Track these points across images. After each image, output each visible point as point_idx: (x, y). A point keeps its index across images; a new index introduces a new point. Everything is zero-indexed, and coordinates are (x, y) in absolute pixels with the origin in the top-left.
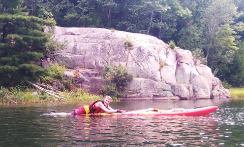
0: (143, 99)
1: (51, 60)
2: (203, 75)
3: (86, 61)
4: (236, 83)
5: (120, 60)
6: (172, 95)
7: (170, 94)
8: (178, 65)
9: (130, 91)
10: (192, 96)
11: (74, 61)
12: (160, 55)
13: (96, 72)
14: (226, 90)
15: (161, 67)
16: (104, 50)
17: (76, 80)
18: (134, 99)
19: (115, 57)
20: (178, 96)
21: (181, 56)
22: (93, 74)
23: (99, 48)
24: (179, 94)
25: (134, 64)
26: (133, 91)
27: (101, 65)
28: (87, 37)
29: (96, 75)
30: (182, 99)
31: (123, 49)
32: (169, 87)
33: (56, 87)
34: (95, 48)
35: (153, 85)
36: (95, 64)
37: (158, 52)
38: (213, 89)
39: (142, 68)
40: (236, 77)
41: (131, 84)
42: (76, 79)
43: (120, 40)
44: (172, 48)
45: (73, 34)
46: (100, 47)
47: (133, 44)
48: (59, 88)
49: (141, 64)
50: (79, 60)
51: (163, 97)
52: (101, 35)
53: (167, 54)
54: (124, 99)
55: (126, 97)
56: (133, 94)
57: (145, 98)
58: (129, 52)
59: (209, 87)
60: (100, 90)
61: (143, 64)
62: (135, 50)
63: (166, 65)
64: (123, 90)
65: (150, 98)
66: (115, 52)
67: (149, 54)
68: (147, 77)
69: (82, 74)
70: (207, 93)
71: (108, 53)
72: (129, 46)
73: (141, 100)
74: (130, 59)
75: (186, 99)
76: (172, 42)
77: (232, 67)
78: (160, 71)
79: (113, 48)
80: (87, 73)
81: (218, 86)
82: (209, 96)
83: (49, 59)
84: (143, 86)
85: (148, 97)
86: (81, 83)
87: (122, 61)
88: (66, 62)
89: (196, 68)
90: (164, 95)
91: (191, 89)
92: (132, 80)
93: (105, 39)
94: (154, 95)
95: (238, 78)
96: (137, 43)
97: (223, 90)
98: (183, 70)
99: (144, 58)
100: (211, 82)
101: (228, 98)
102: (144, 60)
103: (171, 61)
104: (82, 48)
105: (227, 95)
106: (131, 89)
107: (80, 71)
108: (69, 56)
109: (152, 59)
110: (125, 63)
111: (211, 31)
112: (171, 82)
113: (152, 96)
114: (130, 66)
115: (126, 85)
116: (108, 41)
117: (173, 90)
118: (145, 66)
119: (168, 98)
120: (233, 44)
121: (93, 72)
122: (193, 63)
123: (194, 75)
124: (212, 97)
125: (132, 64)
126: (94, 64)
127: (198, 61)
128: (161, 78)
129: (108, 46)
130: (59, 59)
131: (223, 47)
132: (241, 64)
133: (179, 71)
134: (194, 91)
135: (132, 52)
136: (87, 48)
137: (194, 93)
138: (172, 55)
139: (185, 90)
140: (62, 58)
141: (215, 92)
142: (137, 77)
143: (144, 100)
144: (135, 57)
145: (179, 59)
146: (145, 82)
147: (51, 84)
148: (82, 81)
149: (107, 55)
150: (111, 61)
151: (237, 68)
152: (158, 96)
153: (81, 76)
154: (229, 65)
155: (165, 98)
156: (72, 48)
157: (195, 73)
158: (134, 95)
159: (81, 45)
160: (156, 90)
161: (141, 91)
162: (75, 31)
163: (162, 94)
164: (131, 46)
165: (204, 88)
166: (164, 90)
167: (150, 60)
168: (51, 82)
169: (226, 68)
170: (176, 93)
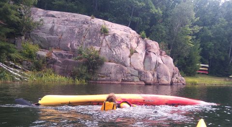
0: (112, 82)
1: (25, 38)
2: (166, 63)
3: (62, 43)
4: (189, 73)
5: (95, 44)
6: (139, 81)
7: (136, 79)
8: (147, 54)
9: (101, 74)
10: (155, 81)
11: (49, 42)
12: (131, 43)
13: (70, 54)
14: (183, 78)
15: (132, 54)
16: (81, 34)
17: (47, 61)
18: (103, 82)
19: (90, 41)
20: (144, 81)
21: (150, 46)
22: (67, 56)
23: (76, 32)
24: (145, 79)
25: (107, 49)
26: (104, 74)
27: (76, 47)
28: (67, 20)
29: (70, 57)
30: (147, 84)
31: (99, 35)
32: (136, 73)
33: (26, 67)
34: (72, 31)
35: (122, 70)
36: (71, 46)
37: (130, 40)
38: (173, 77)
39: (115, 53)
40: (189, 68)
41: (102, 68)
42: (48, 59)
43: (98, 26)
44: (143, 38)
45: (53, 16)
46: (77, 30)
47: (109, 30)
48: (29, 67)
49: (114, 50)
50: (54, 41)
51: (131, 81)
52: (80, 20)
53: (138, 43)
54: (94, 82)
55: (96, 80)
56: (103, 77)
57: (114, 82)
58: (104, 38)
59: (170, 75)
60: (72, 72)
61: (116, 50)
62: (109, 36)
63: (136, 52)
64: (93, 73)
65: (118, 82)
66: (91, 37)
67: (122, 41)
68: (118, 62)
69: (55, 55)
70: (168, 80)
71: (84, 37)
72: (105, 32)
73: (110, 83)
74: (104, 44)
75: (150, 84)
76: (143, 33)
77: (187, 61)
78: (130, 57)
79: (89, 33)
80: (60, 55)
81: (177, 74)
82: (169, 82)
83: (23, 38)
84: (113, 70)
85: (117, 81)
86: (53, 64)
87: (96, 45)
88: (41, 42)
89: (161, 58)
90: (131, 80)
91: (156, 76)
92: (103, 63)
93: (84, 23)
94: (122, 80)
95: (191, 69)
96: (112, 30)
97: (180, 78)
98: (150, 58)
99: (117, 44)
100: (172, 71)
101: (183, 84)
102: (117, 46)
103: (140, 49)
104: (59, 30)
105: (183, 82)
106: (102, 72)
107: (54, 51)
108: (45, 36)
109: (124, 46)
110: (99, 47)
111: (175, 29)
112: (139, 68)
113: (121, 80)
114: (103, 51)
115: (97, 69)
116: (86, 26)
117: (140, 76)
118: (117, 52)
119: (135, 83)
120: (190, 42)
121: (67, 54)
122: (159, 53)
123: (159, 64)
124: (172, 84)
125: (105, 49)
126: (69, 46)
127: (164, 52)
128: (130, 64)
129: (84, 30)
130: (34, 38)
131: (183, 43)
132: (194, 59)
133: (147, 59)
134: (158, 77)
135: (107, 38)
136: (65, 30)
137: (158, 80)
138: (142, 44)
139: (150, 75)
140: (37, 38)
141: (175, 80)
142: (110, 62)
143: (113, 84)
144: (109, 43)
145: (148, 48)
146: (115, 66)
147: (21, 63)
148: (54, 62)
149: (83, 39)
150: (86, 45)
151: (191, 61)
152: (126, 81)
153: (54, 57)
154: (185, 59)
155: (131, 83)
156: (49, 29)
157: (160, 61)
158: (104, 79)
159: (59, 27)
160: (125, 75)
161: (111, 75)
162: (57, 14)
163: (130, 78)
164: (107, 32)
165: (166, 75)
166: (132, 75)
167: (122, 47)
168: (20, 60)
169: (183, 61)
170: (142, 78)
